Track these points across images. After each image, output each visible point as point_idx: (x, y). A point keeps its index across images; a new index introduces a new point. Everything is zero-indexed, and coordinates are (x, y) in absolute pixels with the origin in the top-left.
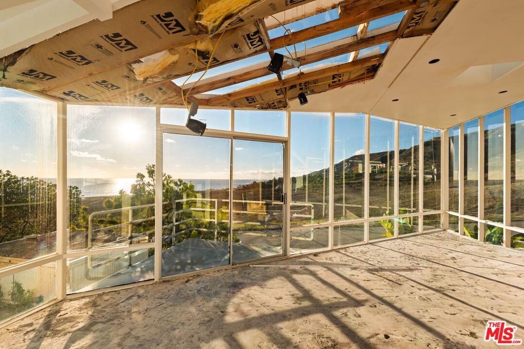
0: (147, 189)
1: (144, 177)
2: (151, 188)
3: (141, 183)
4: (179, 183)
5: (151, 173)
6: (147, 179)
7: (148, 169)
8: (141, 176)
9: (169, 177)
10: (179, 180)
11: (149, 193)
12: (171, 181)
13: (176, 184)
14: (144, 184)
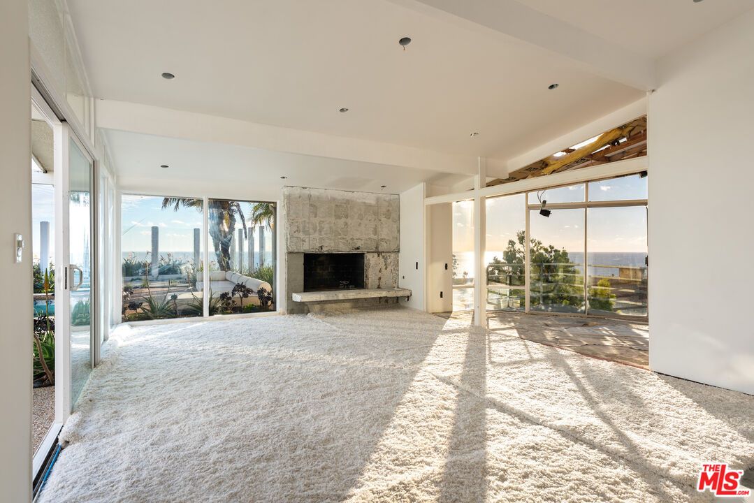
0: (518, 255)
1: (515, 243)
2: (522, 254)
3: (512, 249)
4: (550, 250)
5: (521, 239)
6: (518, 246)
7: (518, 235)
8: (512, 243)
9: (539, 243)
10: (550, 246)
11: (519, 259)
12: (541, 247)
13: (546, 250)
14: (514, 250)
